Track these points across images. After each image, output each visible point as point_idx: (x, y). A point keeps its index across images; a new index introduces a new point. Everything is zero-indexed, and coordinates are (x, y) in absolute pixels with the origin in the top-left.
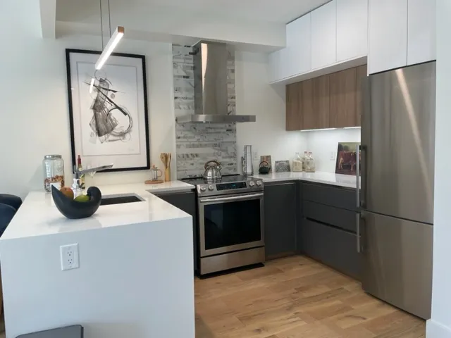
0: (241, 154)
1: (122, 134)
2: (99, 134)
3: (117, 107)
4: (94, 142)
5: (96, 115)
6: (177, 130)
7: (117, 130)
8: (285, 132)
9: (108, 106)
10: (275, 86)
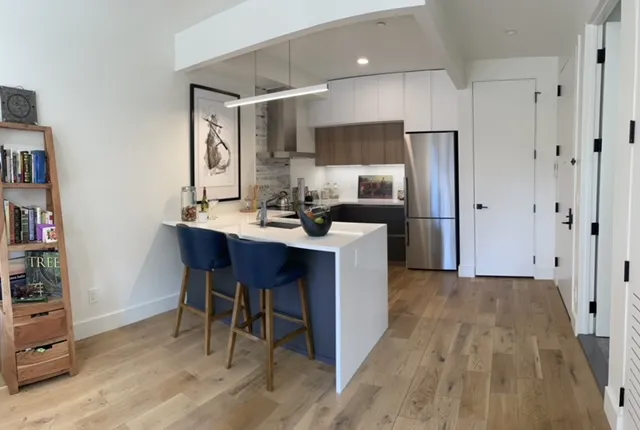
0: (294, 184)
1: (224, 167)
2: (210, 167)
3: (222, 142)
4: (206, 175)
5: (208, 149)
6: (257, 164)
7: (221, 164)
8: (314, 167)
9: (217, 141)
10: (310, 129)
